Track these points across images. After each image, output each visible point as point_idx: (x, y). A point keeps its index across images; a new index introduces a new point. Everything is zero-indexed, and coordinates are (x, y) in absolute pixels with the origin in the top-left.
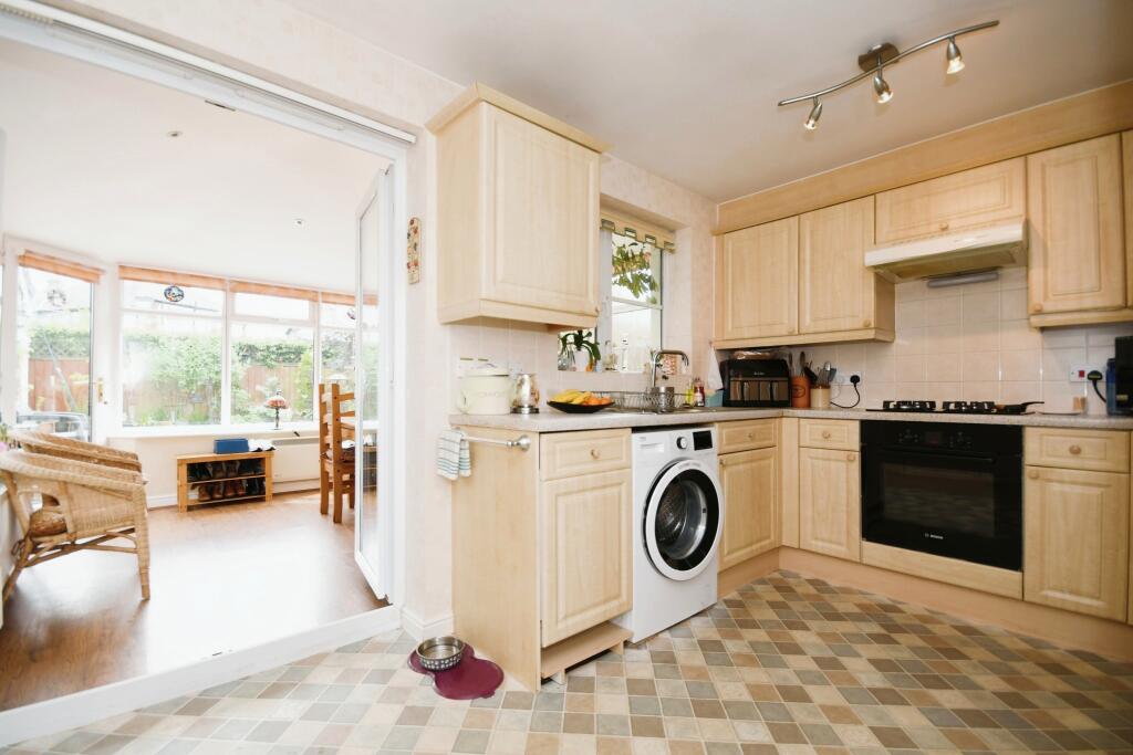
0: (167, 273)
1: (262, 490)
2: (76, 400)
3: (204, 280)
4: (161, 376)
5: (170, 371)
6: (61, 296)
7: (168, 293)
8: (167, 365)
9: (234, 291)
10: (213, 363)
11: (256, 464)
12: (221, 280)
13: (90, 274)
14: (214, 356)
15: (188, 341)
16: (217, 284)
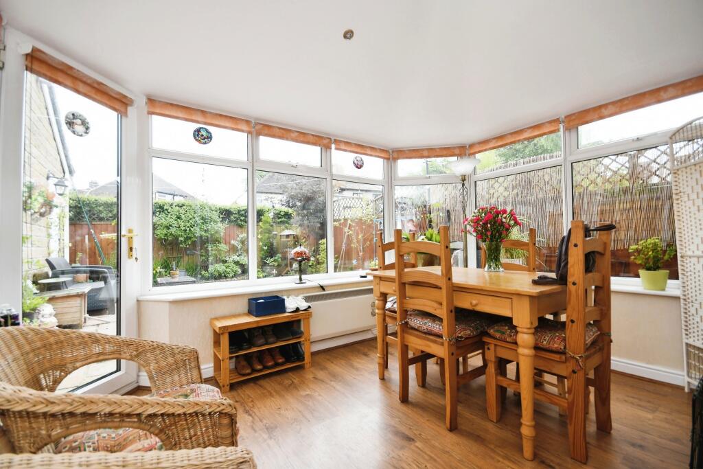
0: (198, 110)
1: (300, 357)
2: (105, 254)
3: (233, 121)
4: (166, 235)
5: (173, 230)
6: (84, 123)
7: (197, 133)
8: (171, 226)
9: (259, 134)
10: (203, 223)
11: (292, 327)
12: (248, 122)
13: (118, 102)
14: (203, 218)
15: (185, 207)
16: (245, 127)
